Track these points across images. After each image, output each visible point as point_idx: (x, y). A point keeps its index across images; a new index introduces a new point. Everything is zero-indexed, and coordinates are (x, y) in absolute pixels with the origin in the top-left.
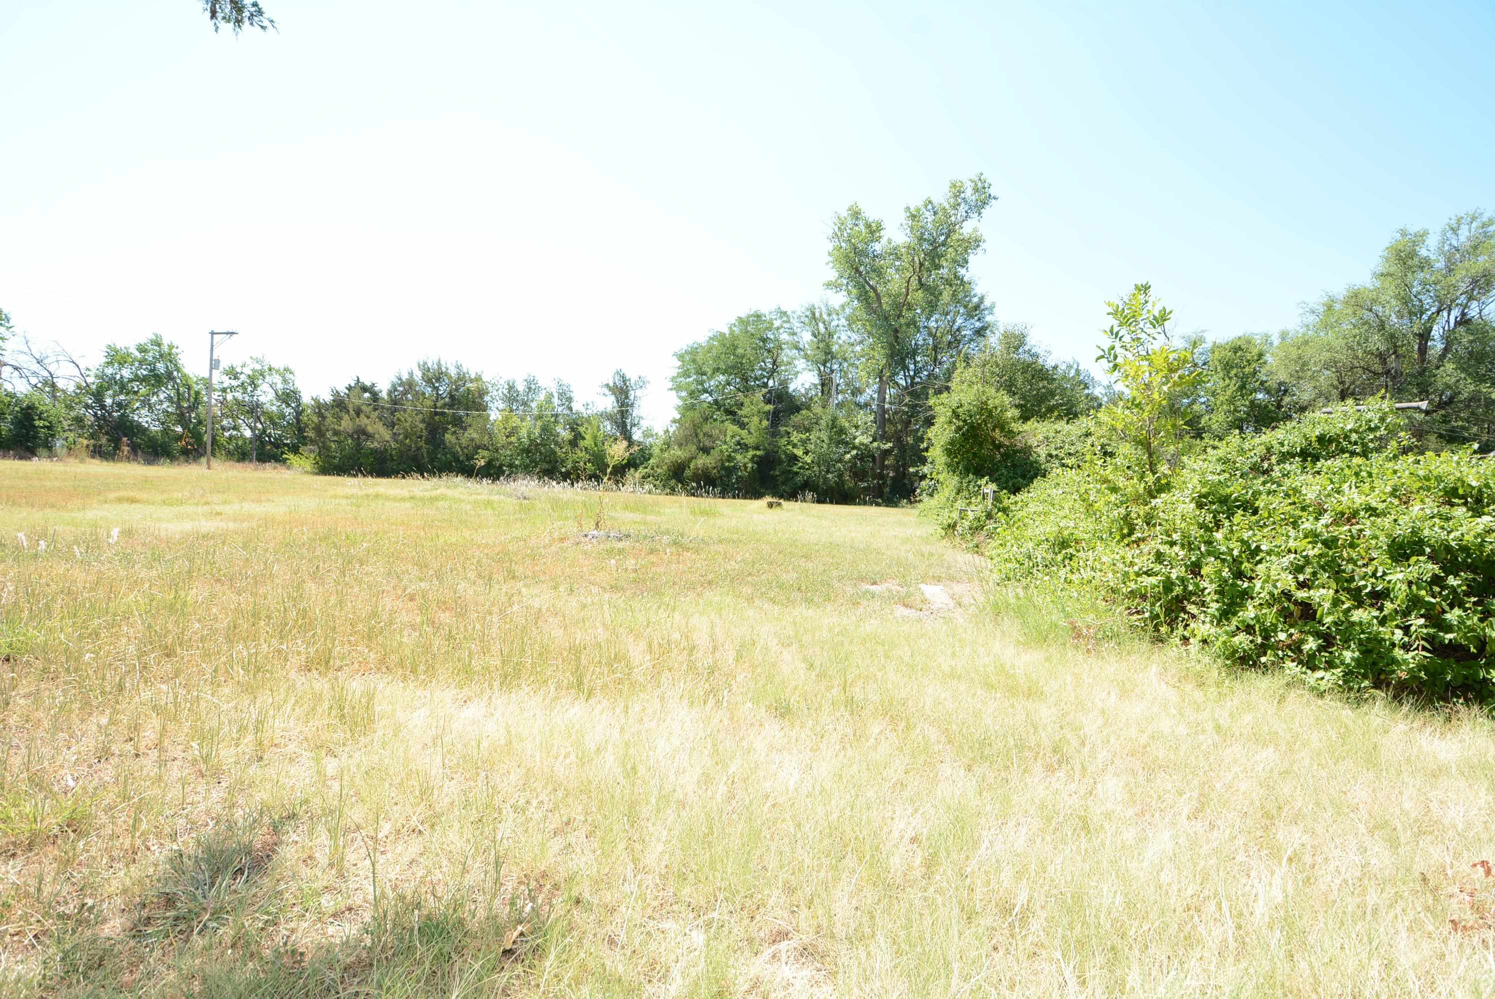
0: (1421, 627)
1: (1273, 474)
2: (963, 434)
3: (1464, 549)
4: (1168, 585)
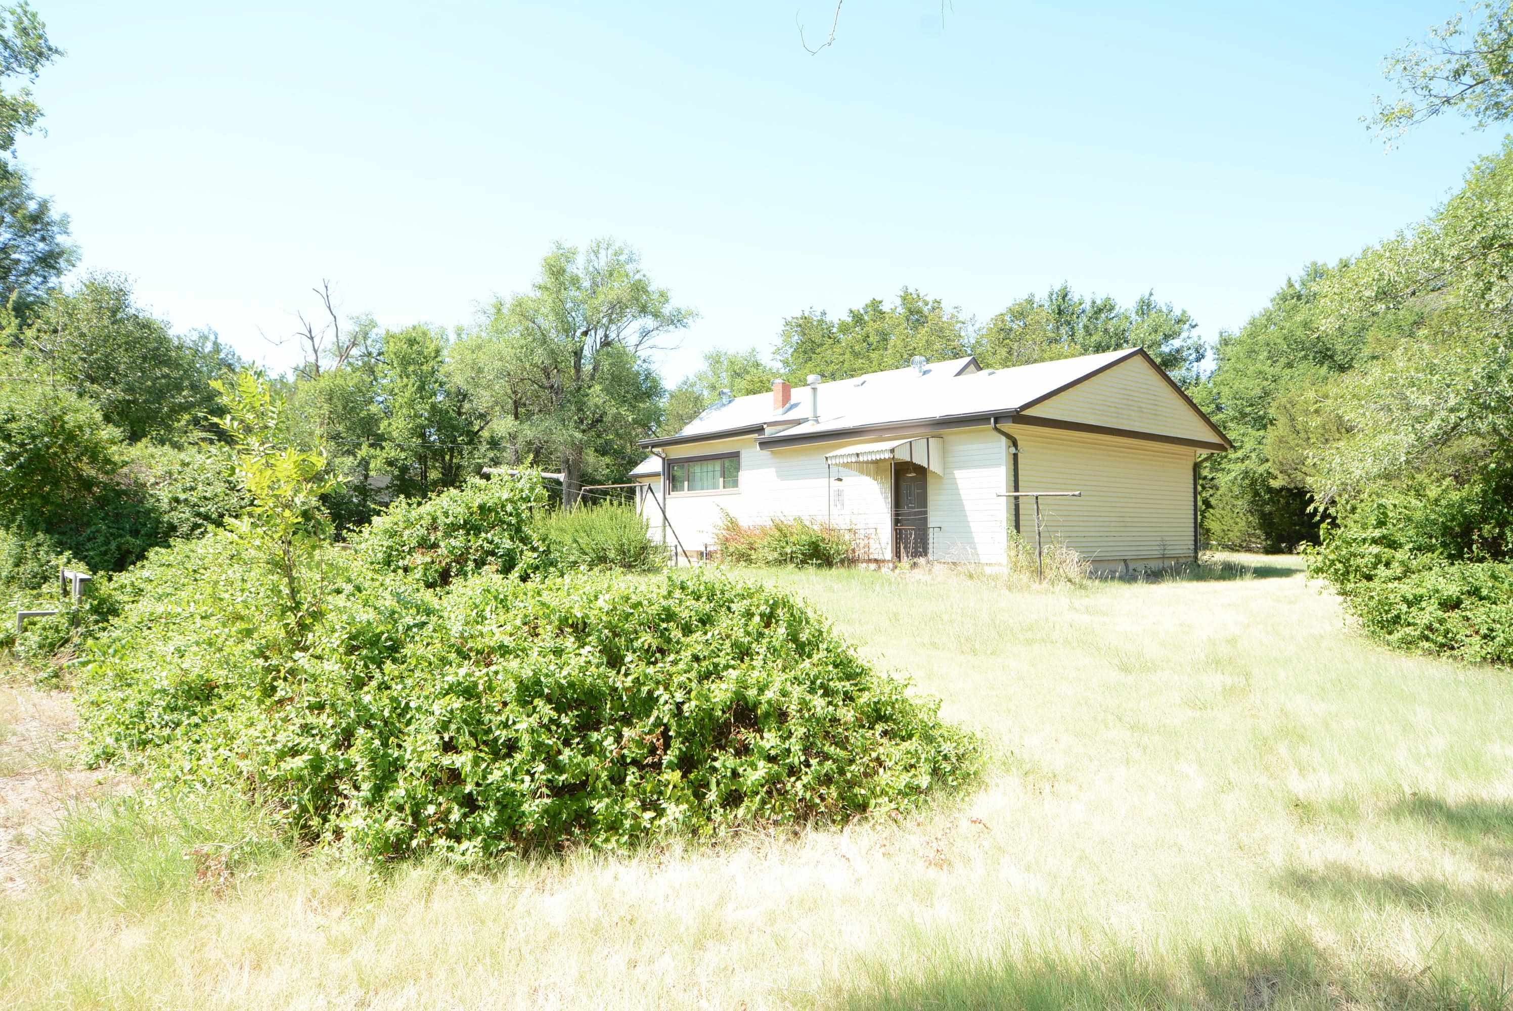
0: (542, 773)
1: (439, 550)
2: (21, 466)
3: (572, 685)
4: (317, 765)
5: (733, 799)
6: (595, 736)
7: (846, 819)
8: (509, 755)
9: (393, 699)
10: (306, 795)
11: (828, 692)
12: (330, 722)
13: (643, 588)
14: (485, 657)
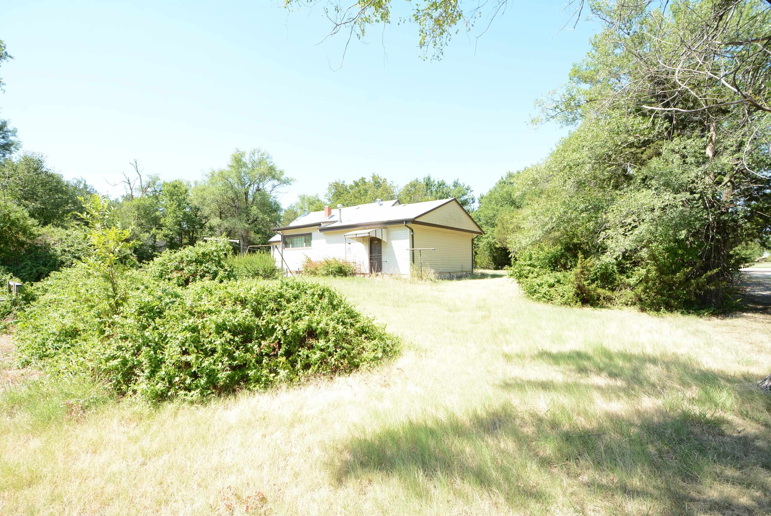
0: (227, 361)
1: (184, 271)
3: (239, 325)
4: (125, 362)
5: (307, 366)
6: (250, 345)
7: (351, 371)
8: (212, 355)
9: (159, 334)
10: (120, 376)
11: (344, 323)
12: (130, 345)
13: (271, 285)
14: (202, 315)
